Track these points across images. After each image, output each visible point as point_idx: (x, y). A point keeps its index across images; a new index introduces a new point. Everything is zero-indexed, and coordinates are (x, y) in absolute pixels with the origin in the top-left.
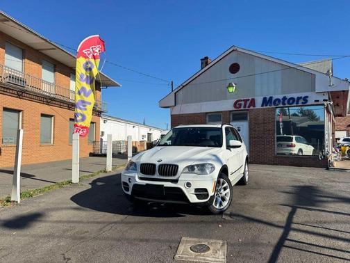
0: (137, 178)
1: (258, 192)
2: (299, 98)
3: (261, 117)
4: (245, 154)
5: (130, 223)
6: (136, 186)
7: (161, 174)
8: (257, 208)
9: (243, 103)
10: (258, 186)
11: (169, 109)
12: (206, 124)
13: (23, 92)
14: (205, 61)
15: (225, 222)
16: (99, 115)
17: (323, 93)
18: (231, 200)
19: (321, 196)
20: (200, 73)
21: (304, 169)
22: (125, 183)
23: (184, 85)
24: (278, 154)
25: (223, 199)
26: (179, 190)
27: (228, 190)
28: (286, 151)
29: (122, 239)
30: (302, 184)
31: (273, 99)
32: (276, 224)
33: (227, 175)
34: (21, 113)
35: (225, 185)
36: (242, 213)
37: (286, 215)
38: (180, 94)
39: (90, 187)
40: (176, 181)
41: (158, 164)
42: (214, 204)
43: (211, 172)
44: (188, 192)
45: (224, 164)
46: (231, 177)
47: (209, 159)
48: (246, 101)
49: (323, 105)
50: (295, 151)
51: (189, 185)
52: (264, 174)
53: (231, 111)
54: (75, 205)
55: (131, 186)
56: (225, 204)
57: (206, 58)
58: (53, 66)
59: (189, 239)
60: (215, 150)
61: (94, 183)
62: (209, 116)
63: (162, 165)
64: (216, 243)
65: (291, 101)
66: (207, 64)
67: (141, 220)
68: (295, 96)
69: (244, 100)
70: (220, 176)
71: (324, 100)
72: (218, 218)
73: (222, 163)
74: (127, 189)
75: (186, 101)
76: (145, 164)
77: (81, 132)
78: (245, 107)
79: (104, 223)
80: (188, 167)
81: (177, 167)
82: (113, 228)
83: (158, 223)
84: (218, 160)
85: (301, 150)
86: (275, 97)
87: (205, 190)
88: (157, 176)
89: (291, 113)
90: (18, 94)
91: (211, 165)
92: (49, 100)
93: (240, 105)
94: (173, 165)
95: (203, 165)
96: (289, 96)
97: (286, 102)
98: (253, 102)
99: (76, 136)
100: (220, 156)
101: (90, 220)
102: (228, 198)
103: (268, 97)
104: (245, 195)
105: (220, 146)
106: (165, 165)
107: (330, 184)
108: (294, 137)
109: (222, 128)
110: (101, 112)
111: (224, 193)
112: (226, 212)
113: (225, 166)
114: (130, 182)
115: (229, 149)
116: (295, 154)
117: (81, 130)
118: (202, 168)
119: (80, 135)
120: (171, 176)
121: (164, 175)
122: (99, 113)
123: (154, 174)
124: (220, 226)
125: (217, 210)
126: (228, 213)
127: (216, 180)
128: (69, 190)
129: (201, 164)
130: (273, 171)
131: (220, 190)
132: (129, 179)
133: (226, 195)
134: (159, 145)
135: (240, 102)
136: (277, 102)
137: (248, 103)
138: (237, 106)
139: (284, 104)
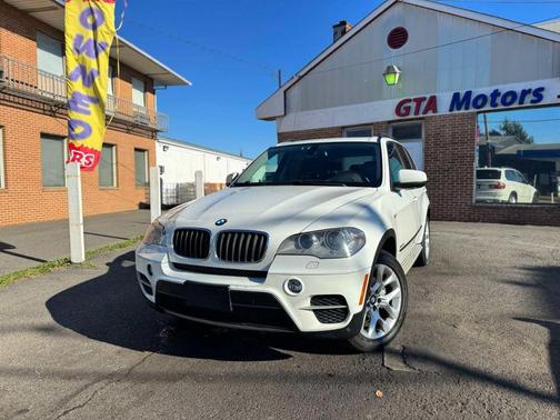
0: (166, 267)
1: (452, 282)
2: (525, 93)
3: (448, 132)
4: (426, 203)
5: (146, 378)
6: (164, 285)
7: (223, 256)
8: (462, 328)
9: (413, 105)
10: (451, 270)
11: (274, 122)
13: (1, 90)
14: (339, 29)
16: (153, 137)
18: (403, 314)
20: (332, 49)
21: (530, 230)
22: (143, 277)
23: (301, 74)
24: (478, 201)
25: (385, 314)
26: (269, 299)
27: (397, 291)
28: (488, 196)
30: (540, 263)
31: (473, 97)
33: (394, 254)
34: (1, 131)
35: (388, 281)
37: (543, 353)
38: (295, 93)
39: (106, 270)
40: (260, 276)
41: (215, 230)
42: (362, 331)
43: (356, 250)
44: (293, 305)
45: (389, 226)
46: (400, 257)
47: (351, 217)
48: (419, 101)
51: (295, 286)
52: (457, 241)
53: (389, 122)
57: (344, 23)
60: (364, 194)
61: (116, 264)
62: (348, 133)
63: (226, 233)
65: (509, 99)
66: (344, 33)
68: (518, 88)
69: (415, 100)
70: (379, 259)
72: (372, 363)
74: (149, 291)
75: (305, 107)
76: (185, 230)
77: (83, 160)
78: (417, 112)
79: (84, 376)
80: (294, 238)
81: (264, 237)
84: (374, 217)
85: (514, 194)
86: (476, 92)
87: (340, 299)
88: (213, 260)
89: (489, 130)
91: (355, 230)
92: (54, 108)
93: (408, 109)
94: (253, 234)
95: (334, 233)
97: (499, 100)
98: (433, 103)
99: (73, 170)
100: (378, 206)
102: (396, 311)
104: (428, 292)
105: (377, 183)
106: (233, 233)
108: (503, 170)
109: (379, 144)
110: (156, 131)
111: (386, 299)
112: (391, 345)
113: (392, 230)
114: (151, 274)
115: (397, 191)
116: (503, 202)
117: (85, 156)
118: (331, 239)
119: (82, 168)
120: (249, 261)
121: (230, 259)
122: (153, 134)
123: (205, 255)
124: (379, 393)
125: (371, 343)
126: (398, 347)
127: (369, 271)
128: (59, 279)
129: (328, 231)
130: (471, 234)
131: (377, 292)
132: (149, 267)
133: (390, 303)
134: (237, 185)
135: (408, 105)
136: (480, 102)
137: (424, 105)
138: (403, 111)
139: (494, 104)
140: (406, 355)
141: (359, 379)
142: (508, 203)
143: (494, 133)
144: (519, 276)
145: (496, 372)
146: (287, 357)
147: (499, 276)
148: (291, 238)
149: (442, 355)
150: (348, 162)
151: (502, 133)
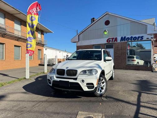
0: (55, 77)
1: (119, 83)
2: (139, 37)
3: (120, 46)
4: (113, 64)
5: (50, 102)
6: (54, 81)
7: (68, 75)
8: (120, 93)
9: (111, 40)
10: (119, 81)
11: (76, 43)
12: (93, 49)
13: (5, 34)
14: (93, 20)
15: (103, 101)
16: (43, 46)
17: (151, 34)
18: (106, 89)
19: (152, 86)
20: (91, 25)
22: (49, 80)
23: (83, 31)
24: (128, 64)
25: (102, 88)
26: (78, 84)
27: (105, 83)
28: (131, 63)
29: (44, 112)
30: (141, 79)
31: (126, 38)
32: (132, 102)
33: (104, 75)
34: (4, 45)
35: (103, 81)
36: (112, 96)
37: (136, 97)
38: (81, 36)
39: (35, 80)
40: (76, 79)
41: (66, 69)
42: (97, 91)
43: (96, 74)
44: (83, 85)
45: (103, 69)
46: (106, 76)
47: (95, 67)
48: (113, 39)
49: (151, 40)
50: (135, 63)
51: (83, 81)
52: (122, 74)
53: (105, 44)
54: (24, 91)
55: (52, 81)
56: (103, 91)
57: (94, 18)
58: (20, 23)
59: (82, 113)
61: (37, 79)
62: (95, 46)
63: (68, 70)
64: (98, 116)
66: (94, 21)
67: (57, 100)
69: (112, 38)
70: (101, 76)
71: (151, 38)
72: (99, 99)
73: (101, 69)
74: (50, 83)
75: (84, 39)
76: (59, 69)
77: (30, 53)
78: (112, 42)
79: (37, 101)
80: (83, 71)
81: (76, 71)
82: (41, 105)
83: (66, 102)
84: (100, 67)
85: (138, 63)
86: (127, 37)
87: (92, 84)
88: (65, 76)
90: (2, 35)
91: (96, 70)
92: (18, 39)
94: (74, 70)
95: (91, 70)
96: (134, 36)
97: (132, 39)
98: (116, 39)
99: (28, 55)
100: (101, 65)
101: (29, 100)
102: (104, 88)
103: (123, 37)
105: (101, 60)
106: (70, 70)
107: (155, 79)
108: (135, 56)
109: (101, 51)
110: (44, 45)
111: (102, 85)
112: (104, 95)
113: (104, 70)
114: (51, 79)
115: (105, 62)
116: (135, 65)
117: (30, 52)
118: (91, 71)
119: (29, 55)
120: (73, 76)
121: (69, 76)
122: (43, 45)
123: (64, 75)
124: (100, 104)
125: (99, 95)
126: (105, 96)
127: (98, 78)
128: (23, 82)
129: (90, 70)
130: (126, 73)
131: (100, 83)
132: (51, 77)
133: (103, 86)
134: (69, 60)
135: (110, 40)
136: (128, 39)
137: (114, 40)
138: (109, 41)
139: (131, 40)
140: (106, 97)
141: (96, 102)
142: (137, 65)
143: (134, 46)
144: (135, 82)
145: (125, 100)
146: (81, 98)
147: (131, 82)
148: (82, 71)
149: (114, 97)
150: (95, 54)
151: (137, 46)
